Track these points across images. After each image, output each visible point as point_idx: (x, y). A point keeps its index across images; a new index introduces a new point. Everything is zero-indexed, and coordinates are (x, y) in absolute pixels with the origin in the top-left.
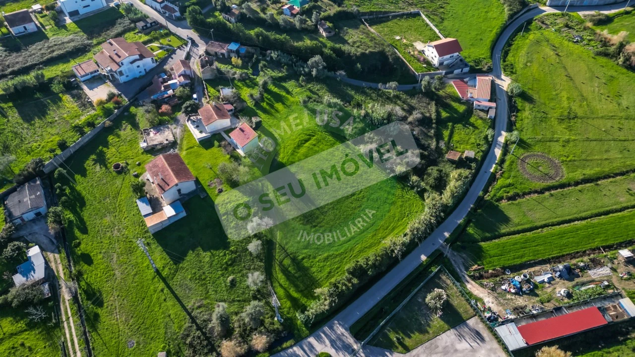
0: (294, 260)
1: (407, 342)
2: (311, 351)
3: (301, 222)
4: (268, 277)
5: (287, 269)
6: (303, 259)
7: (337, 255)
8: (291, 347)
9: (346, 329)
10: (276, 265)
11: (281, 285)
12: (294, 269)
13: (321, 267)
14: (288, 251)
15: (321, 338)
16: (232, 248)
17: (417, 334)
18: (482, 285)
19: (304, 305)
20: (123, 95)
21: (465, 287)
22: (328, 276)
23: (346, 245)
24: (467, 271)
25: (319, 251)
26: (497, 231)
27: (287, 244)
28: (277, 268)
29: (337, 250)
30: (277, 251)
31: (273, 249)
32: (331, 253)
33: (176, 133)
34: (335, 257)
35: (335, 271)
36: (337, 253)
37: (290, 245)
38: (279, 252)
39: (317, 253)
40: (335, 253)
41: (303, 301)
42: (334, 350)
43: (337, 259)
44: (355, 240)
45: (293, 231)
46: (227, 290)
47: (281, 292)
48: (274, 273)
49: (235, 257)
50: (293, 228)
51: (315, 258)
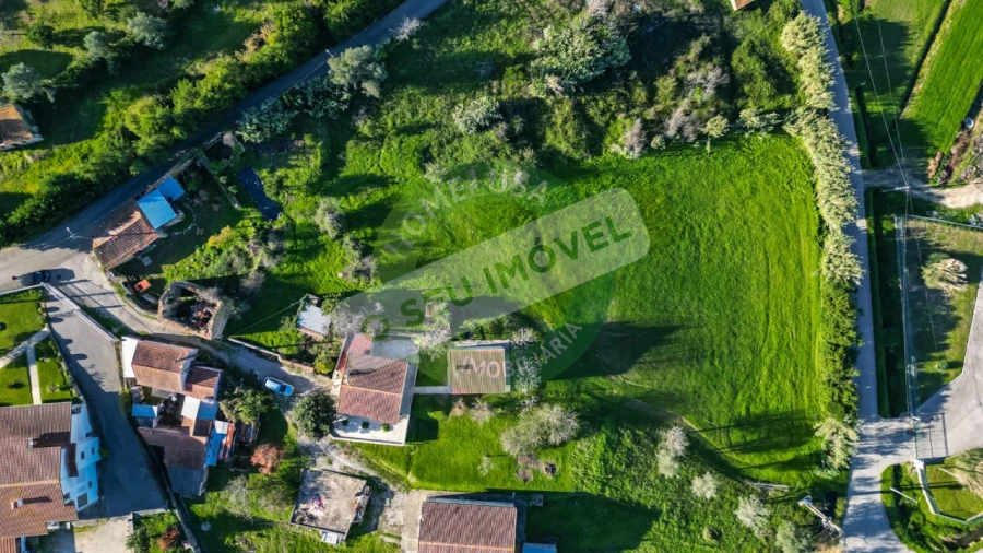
0: (740, 424)
1: (951, 355)
2: (870, 485)
3: (694, 373)
4: (739, 478)
5: (746, 443)
6: (748, 409)
7: (777, 355)
8: (847, 506)
9: (877, 420)
10: (729, 455)
11: (761, 467)
12: (752, 433)
13: (777, 392)
14: (723, 424)
15: (862, 459)
16: (665, 508)
17: (950, 334)
18: (961, 183)
19: (811, 455)
20: (142, 513)
21: (946, 209)
22: (796, 392)
23: (772, 327)
24: (927, 181)
25: (753, 377)
26: (908, 68)
27: (711, 419)
28: (734, 456)
29: (770, 350)
30: (711, 440)
31: (704, 446)
32: (768, 360)
33: (345, 467)
34: (779, 359)
35: (797, 378)
36: (774, 352)
37: (715, 415)
38: (714, 440)
39: (754, 381)
40: (772, 355)
41: (805, 450)
42: (890, 457)
43: (783, 360)
44: (772, 307)
45: (699, 396)
46: (719, 547)
47: (769, 473)
48: (739, 466)
49: (682, 512)
50: (695, 392)
51: (758, 391)
